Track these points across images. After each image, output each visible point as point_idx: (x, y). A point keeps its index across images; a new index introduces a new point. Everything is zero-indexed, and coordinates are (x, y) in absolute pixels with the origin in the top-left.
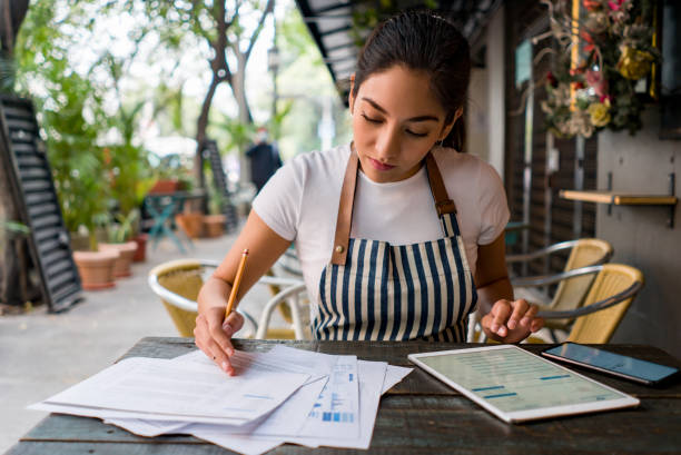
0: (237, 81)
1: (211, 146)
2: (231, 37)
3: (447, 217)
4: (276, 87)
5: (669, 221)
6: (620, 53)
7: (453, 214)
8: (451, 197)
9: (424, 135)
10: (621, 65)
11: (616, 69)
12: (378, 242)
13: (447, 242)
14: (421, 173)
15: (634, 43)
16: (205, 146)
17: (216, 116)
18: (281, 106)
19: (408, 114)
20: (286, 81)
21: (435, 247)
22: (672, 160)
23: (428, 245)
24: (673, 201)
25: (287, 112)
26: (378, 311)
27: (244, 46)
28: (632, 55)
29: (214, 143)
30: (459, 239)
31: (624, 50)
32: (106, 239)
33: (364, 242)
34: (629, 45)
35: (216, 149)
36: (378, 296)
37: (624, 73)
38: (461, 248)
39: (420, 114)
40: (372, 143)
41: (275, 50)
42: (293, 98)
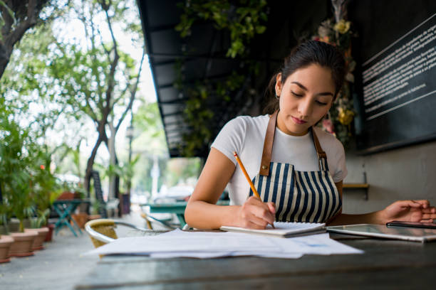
0: (110, 142)
1: (95, 175)
2: (109, 119)
3: (323, 159)
4: (130, 147)
5: (365, 196)
6: (338, 112)
7: (325, 158)
8: (324, 150)
9: (325, 104)
10: (340, 117)
11: (337, 119)
12: (288, 165)
13: (323, 173)
14: (308, 135)
15: (345, 107)
16: (91, 174)
17: (97, 160)
18: (134, 157)
19: (320, 90)
20: (136, 145)
21: (316, 174)
22: (363, 166)
23: (313, 173)
24: (366, 186)
25: (136, 160)
26: (285, 205)
27: (115, 123)
28: (345, 112)
29: (97, 173)
30: (329, 173)
31: (341, 110)
32: (29, 226)
33: (279, 165)
34: (343, 107)
35: (98, 176)
36: (287, 195)
37: (342, 121)
38: (330, 178)
39: (326, 91)
40: (295, 108)
41: (131, 127)
42: (140, 153)
